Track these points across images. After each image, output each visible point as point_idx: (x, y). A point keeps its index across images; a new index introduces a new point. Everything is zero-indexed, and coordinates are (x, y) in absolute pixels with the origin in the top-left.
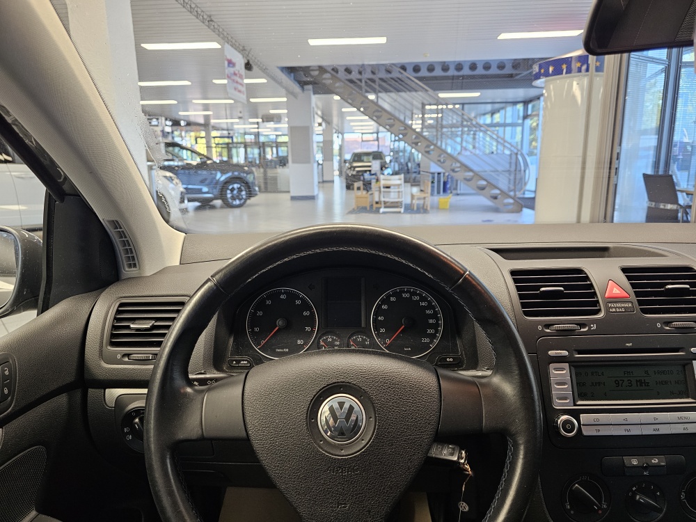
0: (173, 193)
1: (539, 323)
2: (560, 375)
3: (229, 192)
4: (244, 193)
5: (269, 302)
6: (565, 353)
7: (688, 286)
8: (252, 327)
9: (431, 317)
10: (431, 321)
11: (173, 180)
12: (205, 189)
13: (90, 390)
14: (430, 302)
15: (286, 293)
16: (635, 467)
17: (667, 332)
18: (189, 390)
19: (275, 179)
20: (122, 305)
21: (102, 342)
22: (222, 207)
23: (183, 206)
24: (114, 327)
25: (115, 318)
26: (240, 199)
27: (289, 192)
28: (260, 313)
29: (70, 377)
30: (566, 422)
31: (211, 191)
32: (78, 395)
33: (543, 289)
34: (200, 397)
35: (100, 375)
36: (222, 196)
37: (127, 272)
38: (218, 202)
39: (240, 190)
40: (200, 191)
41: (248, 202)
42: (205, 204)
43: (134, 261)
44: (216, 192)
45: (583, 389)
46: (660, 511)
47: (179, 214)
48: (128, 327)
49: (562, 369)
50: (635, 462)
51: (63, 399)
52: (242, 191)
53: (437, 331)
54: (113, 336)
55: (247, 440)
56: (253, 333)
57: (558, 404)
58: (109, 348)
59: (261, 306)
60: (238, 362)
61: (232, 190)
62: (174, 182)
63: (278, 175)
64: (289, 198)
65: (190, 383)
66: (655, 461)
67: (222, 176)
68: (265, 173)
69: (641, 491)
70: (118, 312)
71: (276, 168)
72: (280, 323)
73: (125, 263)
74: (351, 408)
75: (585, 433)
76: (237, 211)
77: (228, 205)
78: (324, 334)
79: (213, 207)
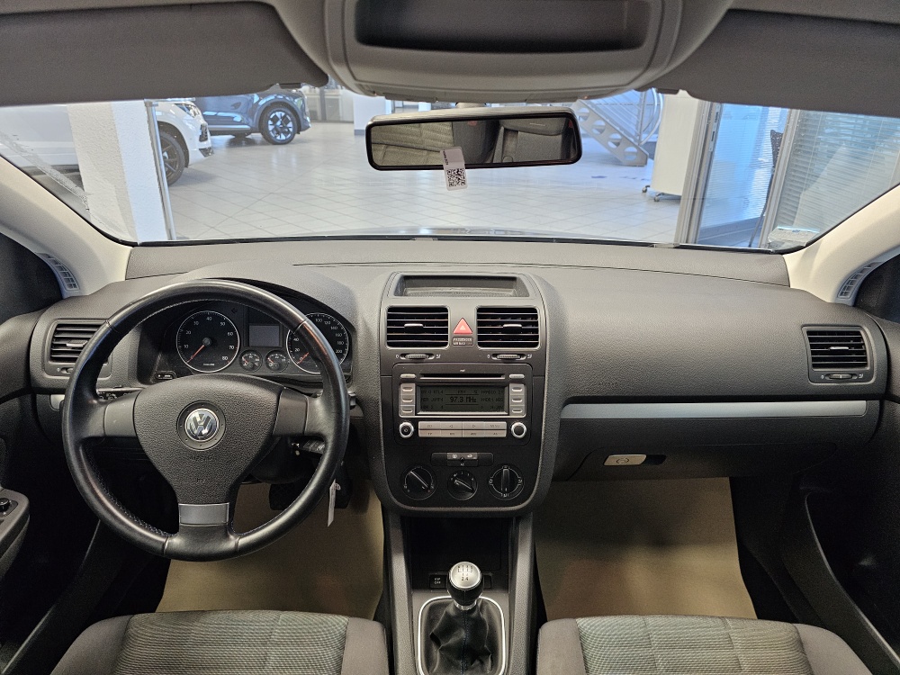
0: (191, 126)
1: (397, 352)
2: (408, 393)
3: (270, 122)
4: (290, 125)
5: (197, 323)
6: (413, 376)
7: (520, 326)
8: (182, 343)
9: (340, 339)
10: (340, 343)
11: (189, 109)
12: (238, 118)
13: (38, 396)
14: (339, 327)
15: (211, 315)
16: (454, 460)
17: (495, 362)
18: (95, 402)
19: (335, 102)
20: (59, 326)
21: (43, 359)
22: (262, 144)
23: (206, 145)
24: (53, 345)
25: (54, 337)
26: (286, 133)
27: (352, 122)
28: (189, 332)
29: (20, 386)
30: (405, 427)
31: (245, 121)
32: (28, 399)
33: (406, 325)
34: (103, 408)
35: (45, 385)
36: (261, 128)
37: (68, 291)
38: (257, 136)
39: (285, 120)
40: (230, 121)
41: (297, 136)
42: (239, 139)
43: (73, 282)
44: (253, 122)
45: (424, 403)
46: (472, 491)
47: (201, 156)
48: (65, 345)
49: (410, 388)
50: (455, 456)
51: (15, 403)
52: (287, 122)
53: (344, 352)
54: (52, 352)
55: (136, 438)
56: (183, 350)
57: (403, 414)
58: (50, 362)
59: (189, 325)
60: (163, 375)
61: (275, 120)
62: (191, 112)
63: (339, 97)
64: (353, 132)
65: (96, 396)
66: (470, 456)
67: (260, 100)
68: (322, 94)
69: (459, 477)
70: (56, 332)
71: (337, 88)
72: (207, 341)
73: (66, 284)
74: (208, 418)
75: (420, 435)
76: (282, 149)
77: (270, 141)
78: (245, 352)
79: (251, 143)
